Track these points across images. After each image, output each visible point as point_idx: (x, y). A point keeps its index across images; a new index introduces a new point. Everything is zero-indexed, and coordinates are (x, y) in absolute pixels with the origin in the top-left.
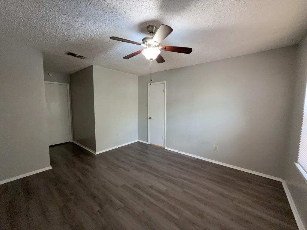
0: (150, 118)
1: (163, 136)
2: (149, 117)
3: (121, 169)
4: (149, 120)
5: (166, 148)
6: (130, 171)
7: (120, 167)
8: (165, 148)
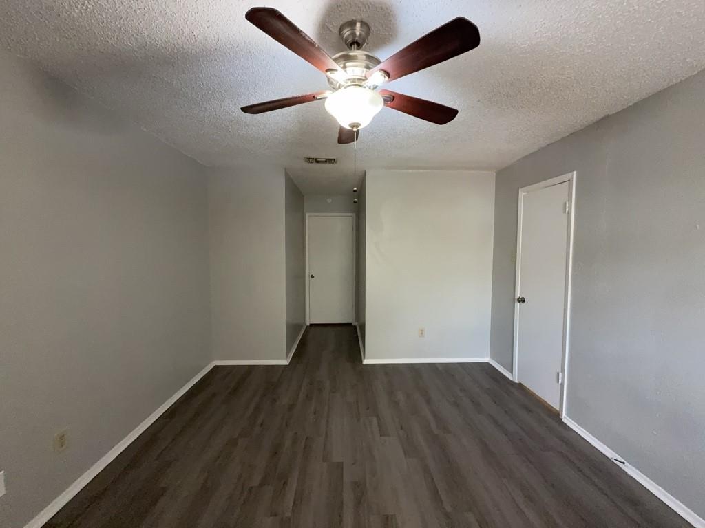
0: (522, 300)
1: (559, 369)
2: (518, 295)
3: (375, 420)
4: (518, 305)
5: (566, 419)
6: (389, 436)
7: (378, 416)
8: (564, 420)
